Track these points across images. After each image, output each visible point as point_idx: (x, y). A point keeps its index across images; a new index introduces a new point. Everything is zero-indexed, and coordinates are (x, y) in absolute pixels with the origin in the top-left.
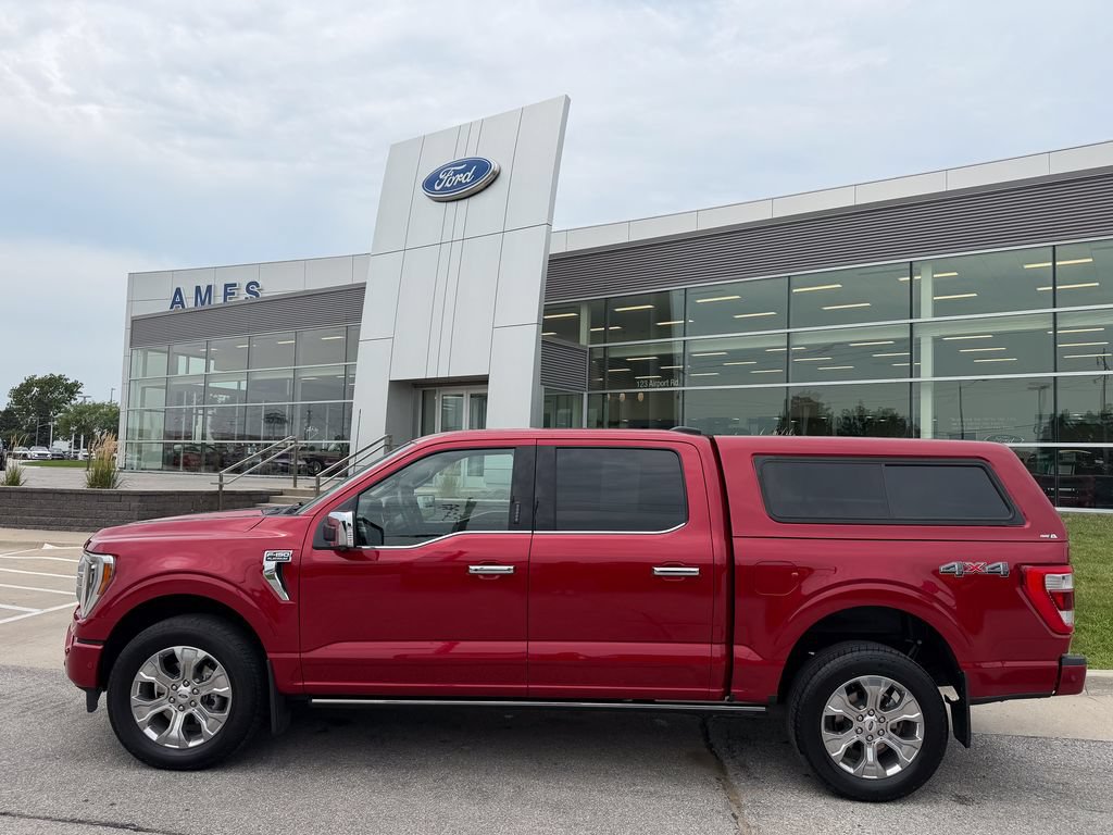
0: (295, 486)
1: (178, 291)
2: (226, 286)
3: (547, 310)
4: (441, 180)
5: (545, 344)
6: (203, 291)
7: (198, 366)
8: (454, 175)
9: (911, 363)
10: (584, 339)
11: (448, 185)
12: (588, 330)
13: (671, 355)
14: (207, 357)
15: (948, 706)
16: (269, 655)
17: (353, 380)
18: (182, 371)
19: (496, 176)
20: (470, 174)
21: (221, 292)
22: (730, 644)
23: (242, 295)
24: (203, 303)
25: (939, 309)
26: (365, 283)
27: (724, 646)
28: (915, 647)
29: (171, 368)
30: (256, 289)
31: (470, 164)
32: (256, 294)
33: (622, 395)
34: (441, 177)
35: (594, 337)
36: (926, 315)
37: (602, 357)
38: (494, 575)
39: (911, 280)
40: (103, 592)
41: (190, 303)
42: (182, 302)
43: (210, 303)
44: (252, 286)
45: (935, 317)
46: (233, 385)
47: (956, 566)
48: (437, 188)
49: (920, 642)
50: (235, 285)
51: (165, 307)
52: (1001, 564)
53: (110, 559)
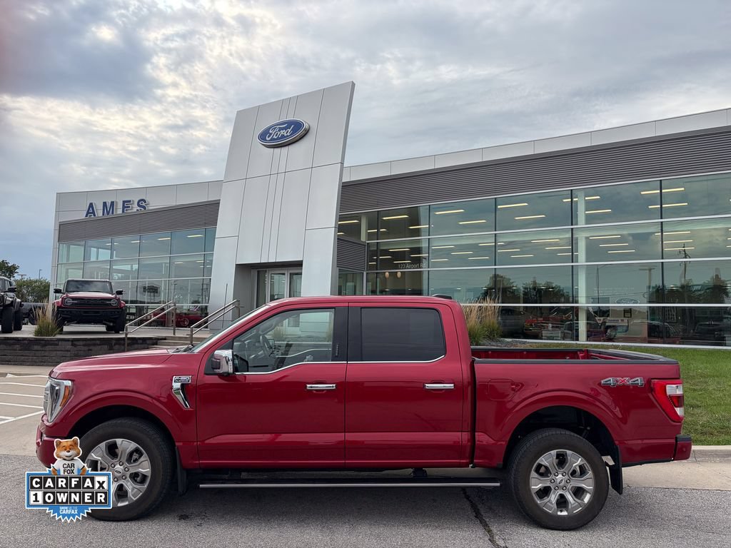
0: (174, 334)
1: (91, 205)
2: (124, 202)
3: (341, 218)
4: (271, 134)
5: (339, 240)
6: (108, 205)
7: (105, 255)
8: (279, 131)
9: (572, 253)
10: (363, 238)
11: (275, 137)
12: (366, 231)
13: (419, 248)
14: (111, 248)
15: (608, 468)
16: (177, 444)
17: (211, 263)
18: (93, 259)
19: (307, 132)
20: (290, 130)
21: (120, 206)
22: (473, 431)
23: (135, 208)
24: (108, 213)
25: (589, 219)
26: (219, 200)
27: (469, 433)
28: (585, 431)
29: (86, 256)
30: (144, 204)
31: (289, 123)
32: (144, 208)
33: (387, 274)
34: (270, 132)
35: (370, 236)
36: (581, 223)
37: (375, 249)
38: (323, 390)
39: (572, 200)
40: (63, 405)
41: (99, 213)
42: (93, 213)
43: (113, 213)
44: (142, 202)
45: (586, 224)
46: (127, 267)
47: (611, 381)
48: (267, 139)
49: (588, 428)
50: (130, 201)
51: (82, 216)
52: (638, 378)
53: (69, 383)
